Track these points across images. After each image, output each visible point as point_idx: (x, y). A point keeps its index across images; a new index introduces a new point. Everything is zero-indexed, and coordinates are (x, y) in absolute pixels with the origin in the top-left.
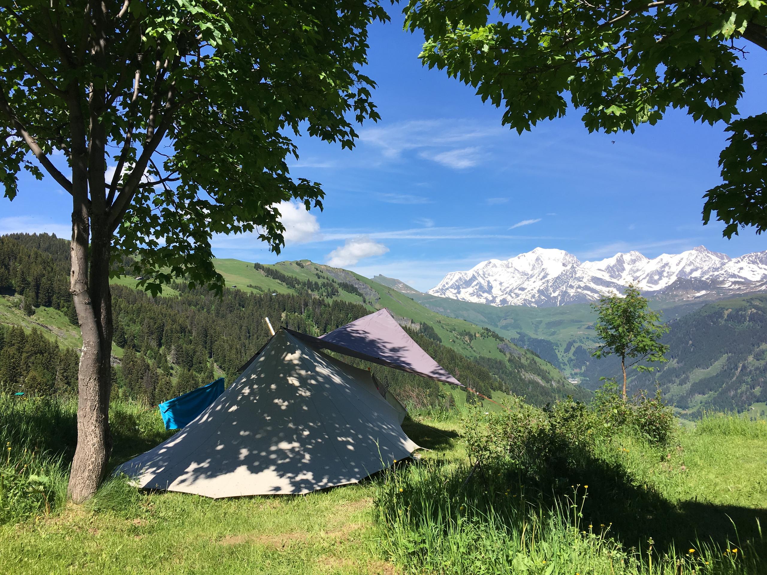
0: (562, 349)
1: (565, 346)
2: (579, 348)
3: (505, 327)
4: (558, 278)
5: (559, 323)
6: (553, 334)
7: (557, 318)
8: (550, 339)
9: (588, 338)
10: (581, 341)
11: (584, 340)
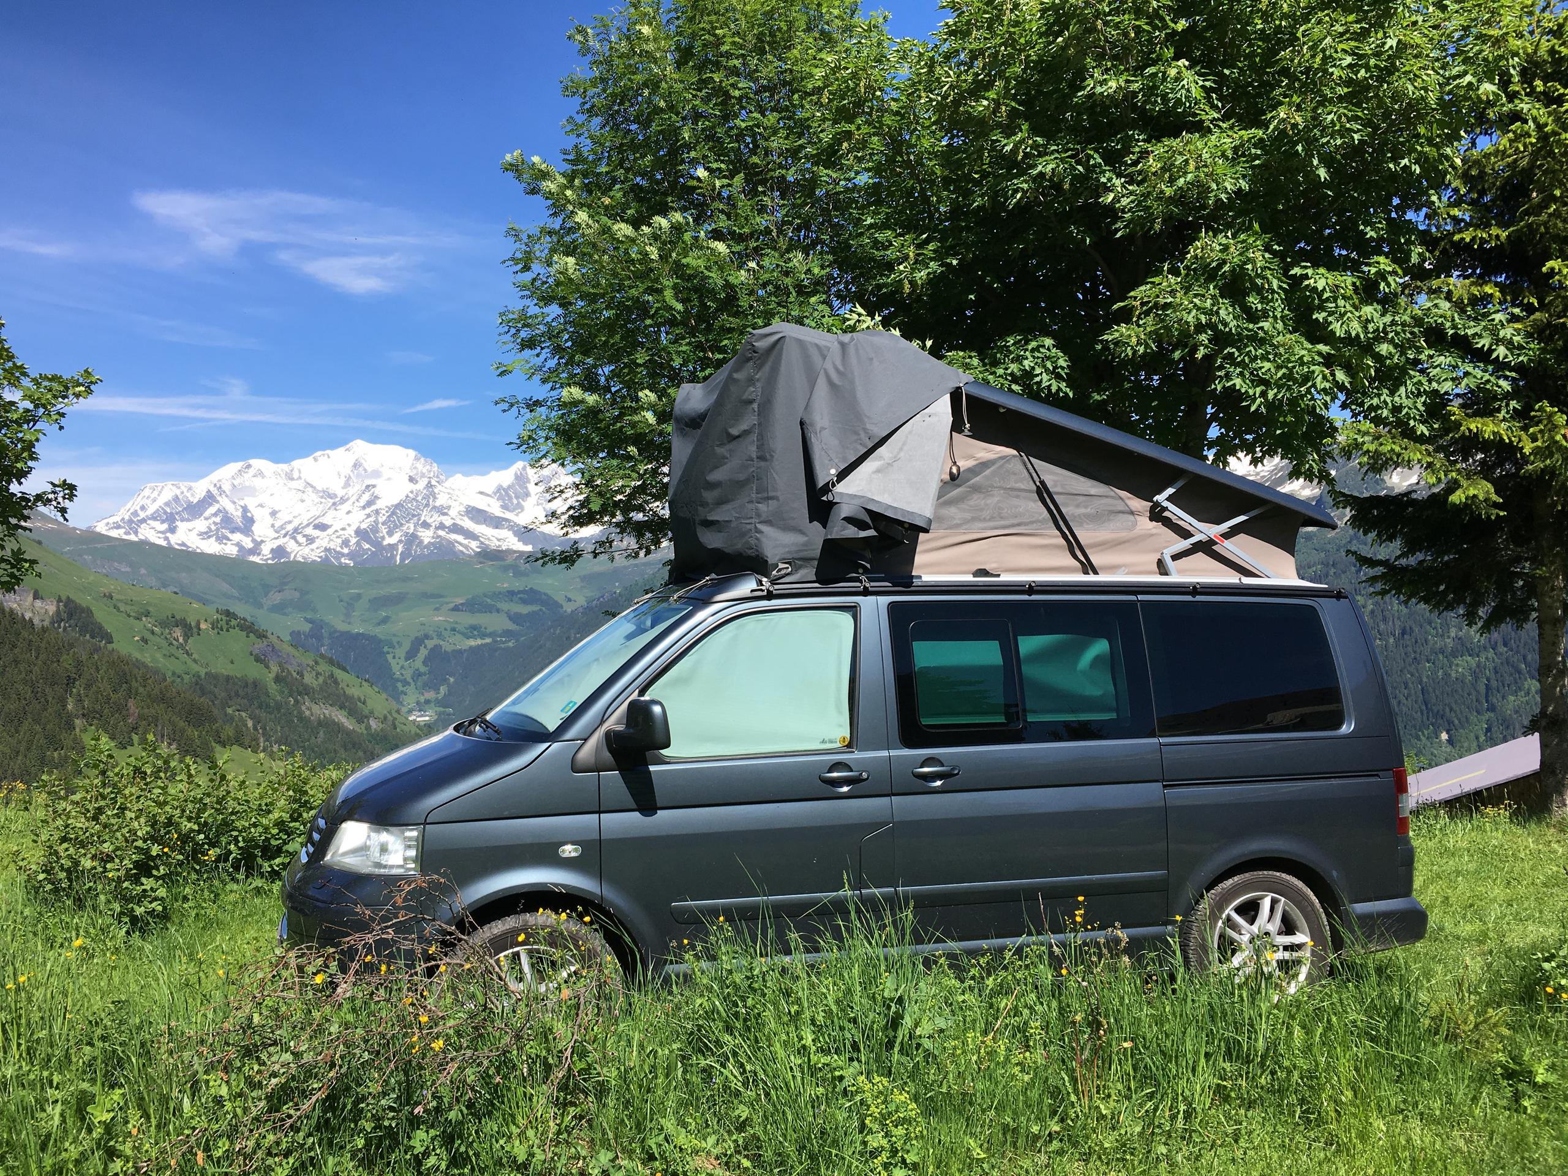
0: (401, 652)
1: (406, 646)
2: (437, 647)
3: (279, 609)
4: (399, 506)
5: (396, 600)
6: (385, 620)
7: (392, 590)
8: (379, 631)
9: (454, 630)
10: (440, 636)
11: (445, 634)
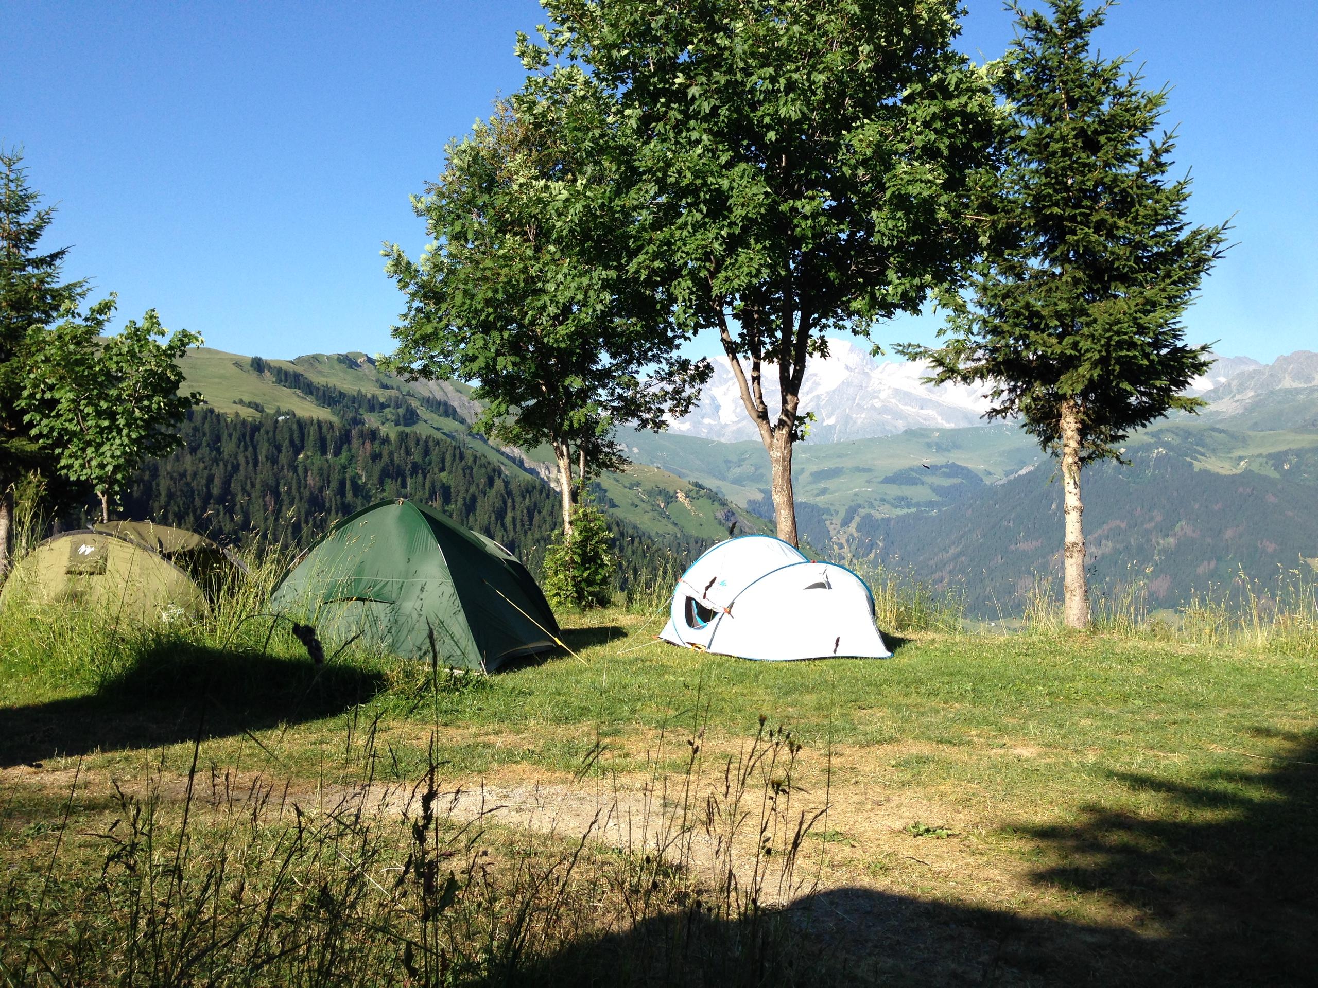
0: (837, 520)
1: (842, 514)
2: (869, 516)
5: (836, 472)
6: (824, 492)
7: (831, 464)
8: (821, 500)
9: (883, 500)
10: (871, 506)
11: (876, 503)
